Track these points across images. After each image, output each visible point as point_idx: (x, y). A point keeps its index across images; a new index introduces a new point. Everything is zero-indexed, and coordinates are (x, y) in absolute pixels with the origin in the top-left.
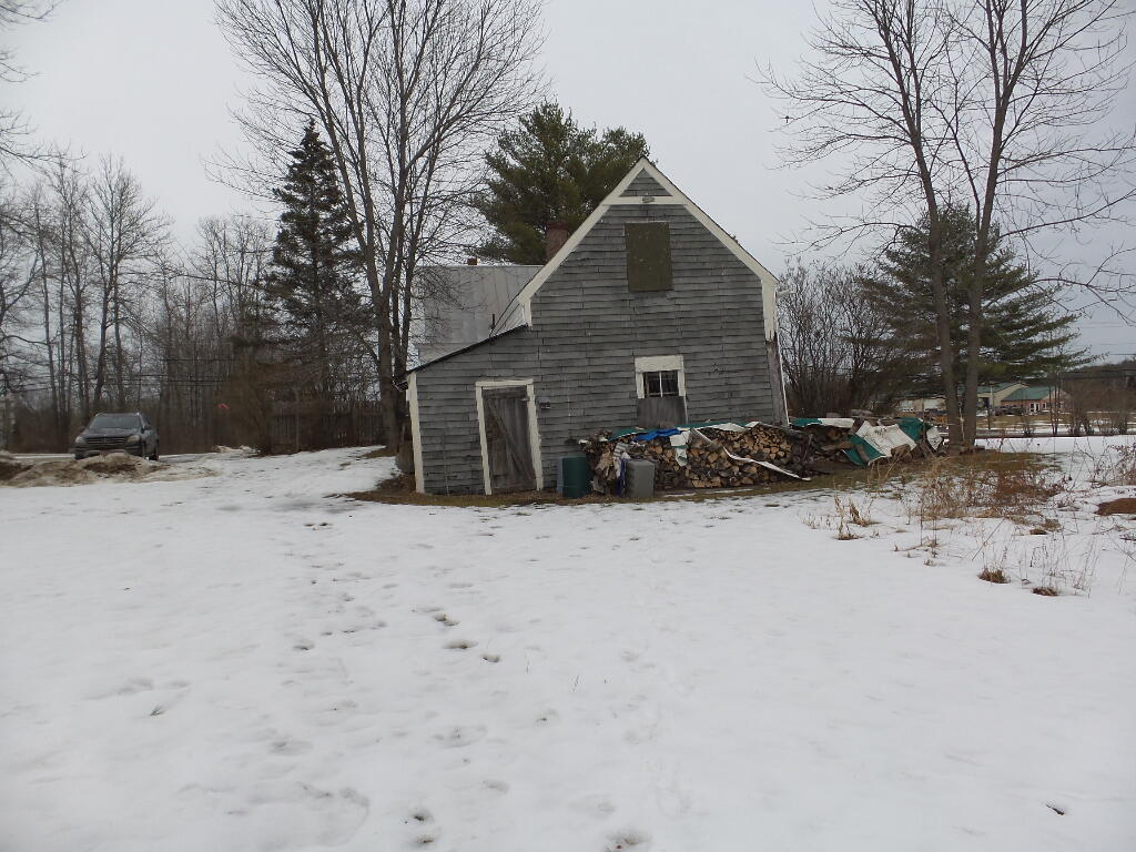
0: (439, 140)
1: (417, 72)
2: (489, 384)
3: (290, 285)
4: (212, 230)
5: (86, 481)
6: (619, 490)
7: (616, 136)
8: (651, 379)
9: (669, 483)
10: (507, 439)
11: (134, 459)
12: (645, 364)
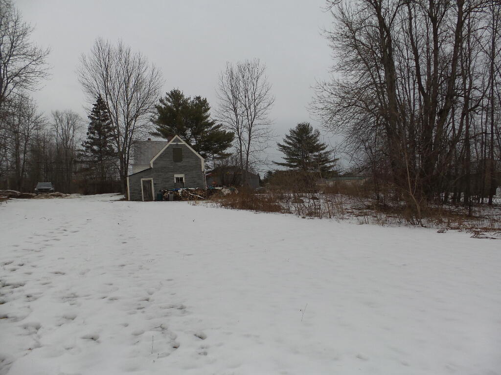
0: (137, 116)
1: (132, 96)
2: (143, 179)
3: (92, 144)
4: (57, 115)
5: (51, 198)
6: (167, 199)
7: (198, 98)
8: (177, 179)
9: (177, 198)
10: (147, 190)
11: (61, 194)
12: (176, 176)
